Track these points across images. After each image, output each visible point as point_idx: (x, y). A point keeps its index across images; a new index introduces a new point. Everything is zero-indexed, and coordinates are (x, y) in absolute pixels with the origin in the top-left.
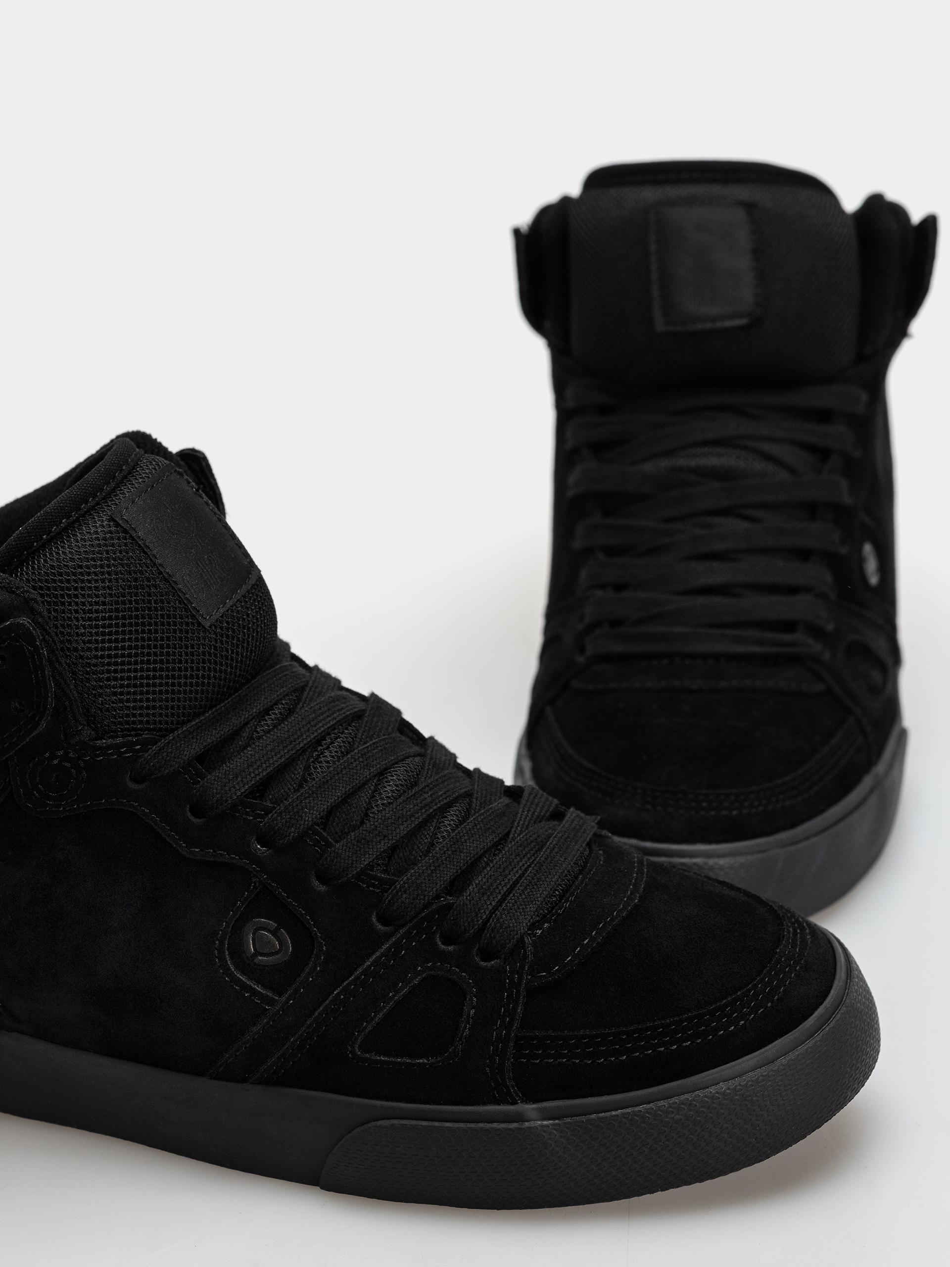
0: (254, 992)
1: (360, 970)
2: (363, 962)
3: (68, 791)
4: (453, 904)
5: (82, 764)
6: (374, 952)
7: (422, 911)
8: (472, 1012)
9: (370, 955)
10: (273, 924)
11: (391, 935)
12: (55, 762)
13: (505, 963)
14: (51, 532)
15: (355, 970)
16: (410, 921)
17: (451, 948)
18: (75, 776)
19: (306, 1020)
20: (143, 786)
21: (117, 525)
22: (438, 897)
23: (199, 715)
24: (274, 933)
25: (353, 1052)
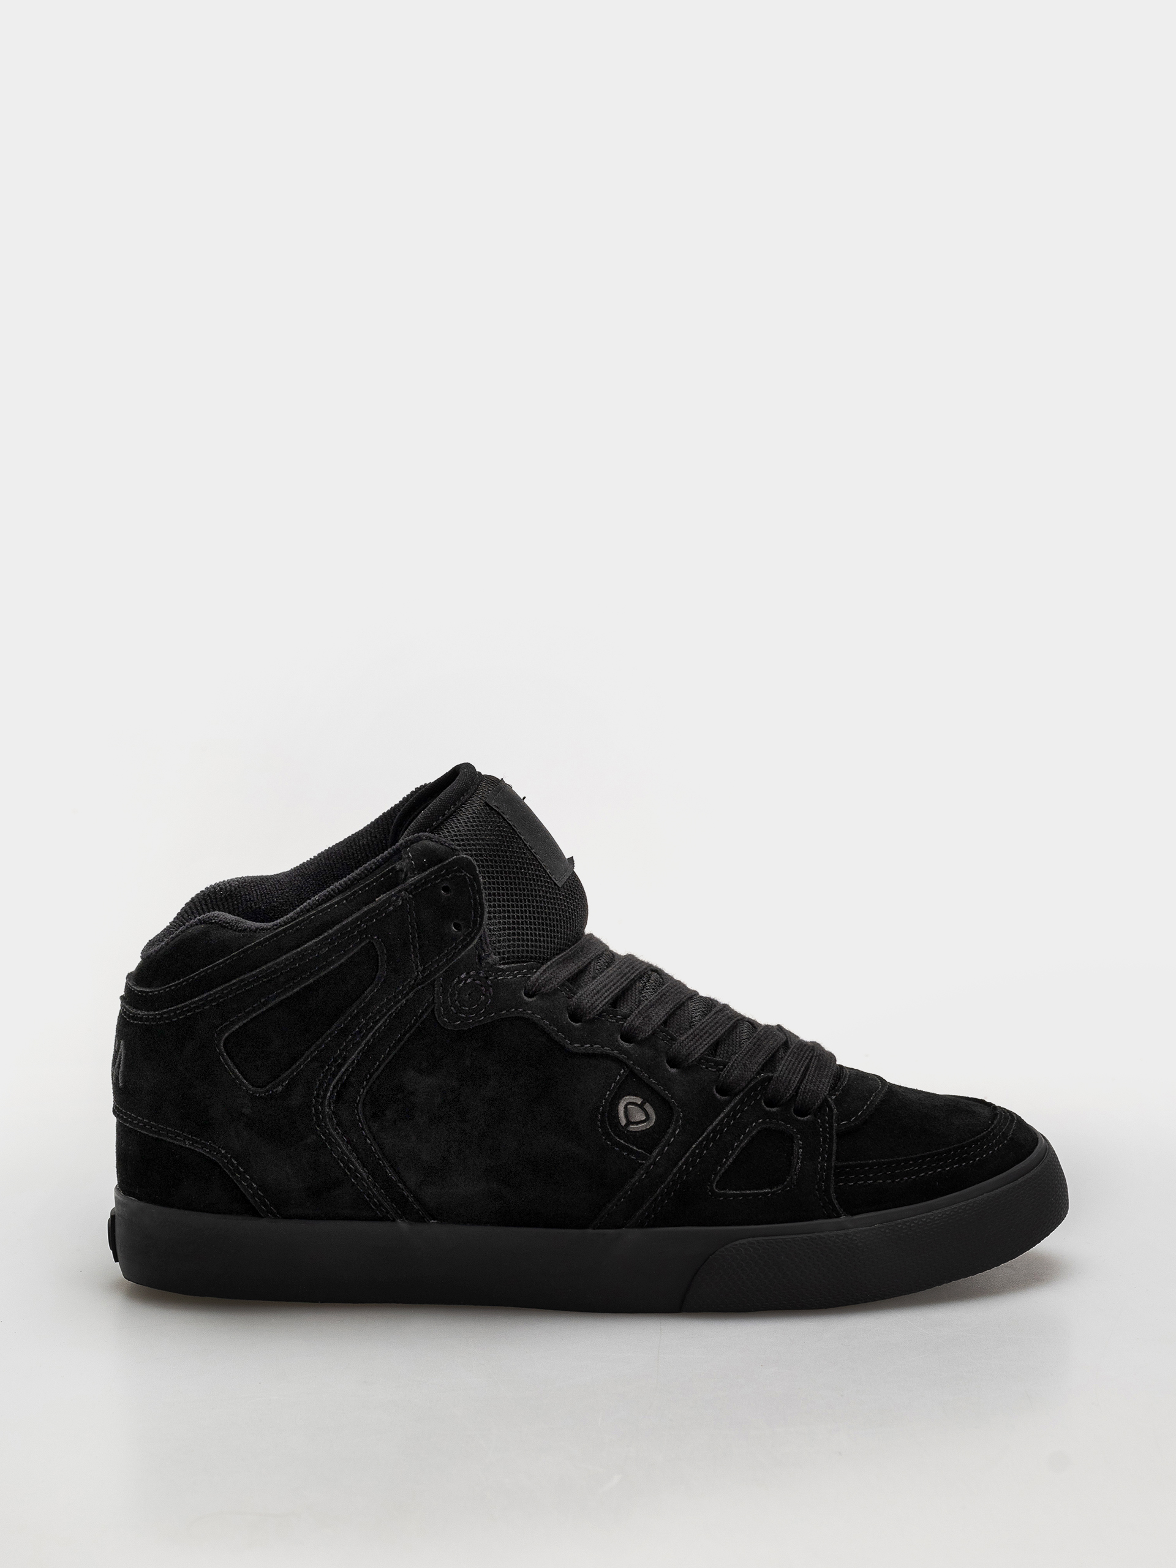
0: (631, 1151)
1: (710, 1128)
2: (712, 1122)
3: (478, 1005)
4: (772, 1077)
5: (489, 982)
6: (719, 1115)
7: (749, 1083)
8: (801, 1150)
9: (716, 1117)
10: (639, 1101)
11: (730, 1102)
12: (469, 980)
13: (815, 1116)
14: (445, 814)
15: (706, 1129)
16: (742, 1090)
17: (774, 1110)
18: (484, 993)
19: (672, 1170)
20: (534, 999)
21: (492, 809)
22: (759, 1073)
23: (561, 950)
24: (641, 1106)
25: (712, 1191)
